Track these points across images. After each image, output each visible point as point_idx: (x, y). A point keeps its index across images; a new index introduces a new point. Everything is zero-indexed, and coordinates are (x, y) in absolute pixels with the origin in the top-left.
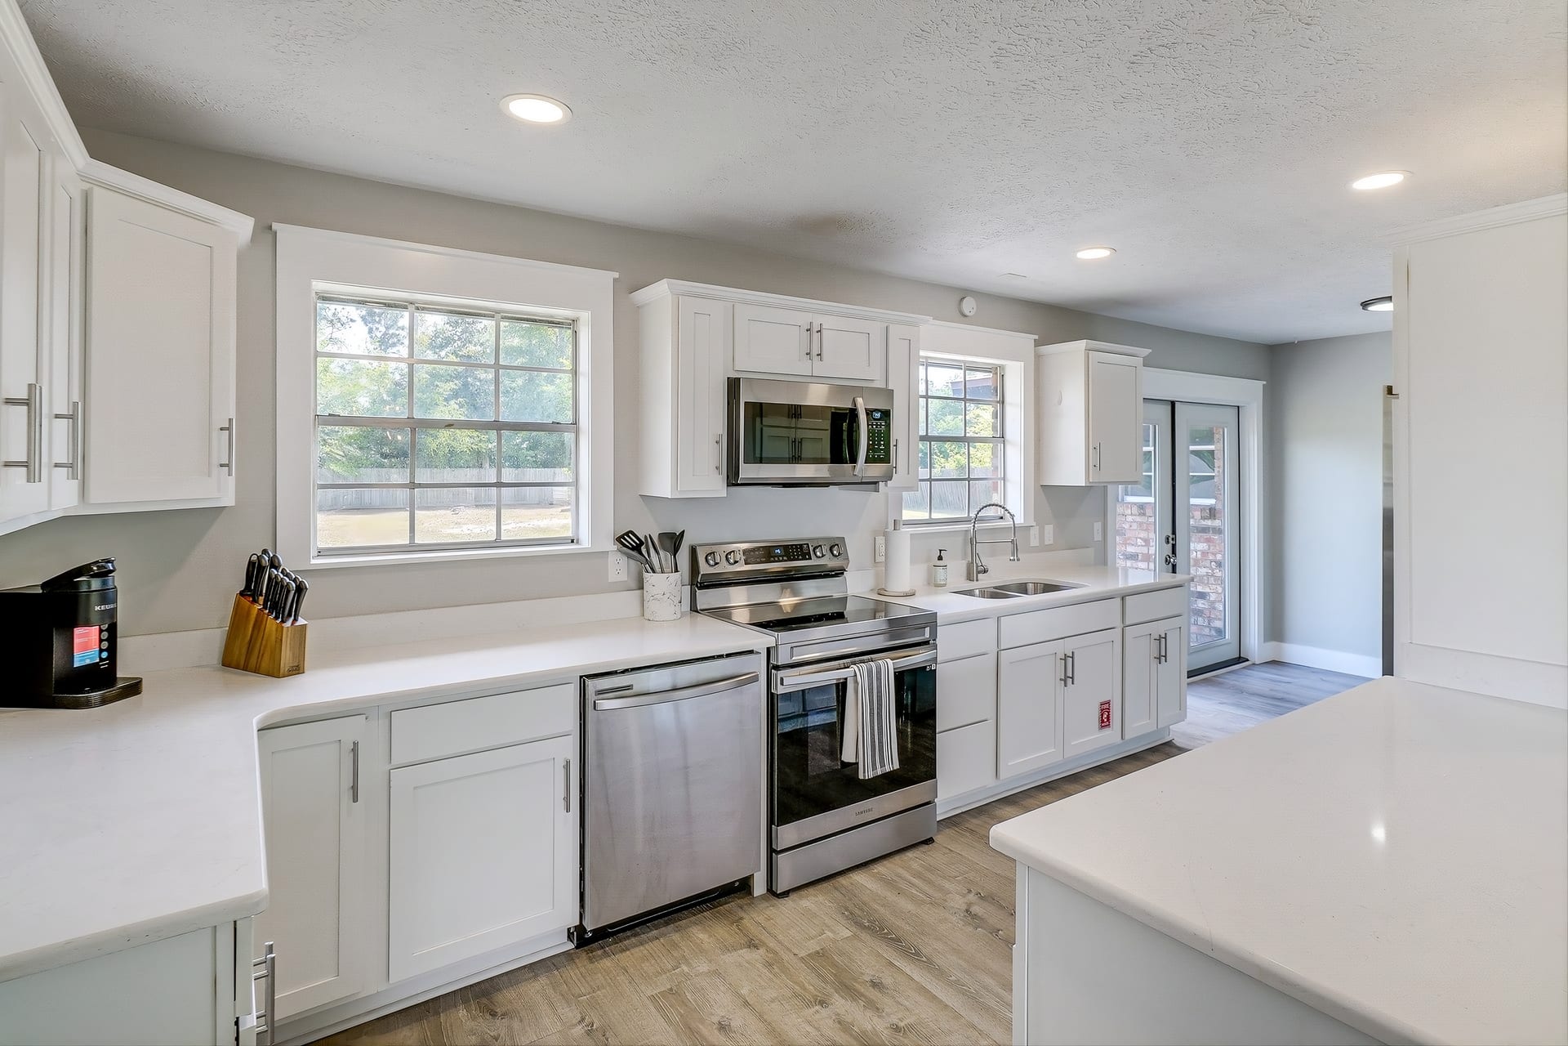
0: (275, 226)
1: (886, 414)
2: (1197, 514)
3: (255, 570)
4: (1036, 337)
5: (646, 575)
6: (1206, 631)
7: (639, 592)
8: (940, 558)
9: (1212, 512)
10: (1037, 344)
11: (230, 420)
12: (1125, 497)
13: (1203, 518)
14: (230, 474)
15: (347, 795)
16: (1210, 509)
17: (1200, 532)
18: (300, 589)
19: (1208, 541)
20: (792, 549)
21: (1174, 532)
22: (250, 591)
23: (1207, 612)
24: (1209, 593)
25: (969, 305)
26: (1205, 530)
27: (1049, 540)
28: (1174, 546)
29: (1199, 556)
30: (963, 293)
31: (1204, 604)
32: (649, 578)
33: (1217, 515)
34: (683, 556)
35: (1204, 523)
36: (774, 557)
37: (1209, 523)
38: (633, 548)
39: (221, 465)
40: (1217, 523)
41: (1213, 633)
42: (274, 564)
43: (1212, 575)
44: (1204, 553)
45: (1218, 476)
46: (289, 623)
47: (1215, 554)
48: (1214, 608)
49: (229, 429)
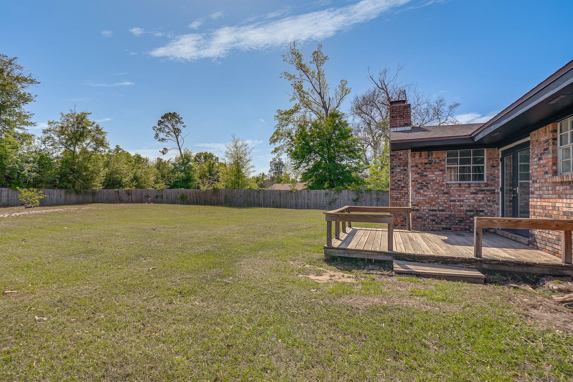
26: (483, 190)
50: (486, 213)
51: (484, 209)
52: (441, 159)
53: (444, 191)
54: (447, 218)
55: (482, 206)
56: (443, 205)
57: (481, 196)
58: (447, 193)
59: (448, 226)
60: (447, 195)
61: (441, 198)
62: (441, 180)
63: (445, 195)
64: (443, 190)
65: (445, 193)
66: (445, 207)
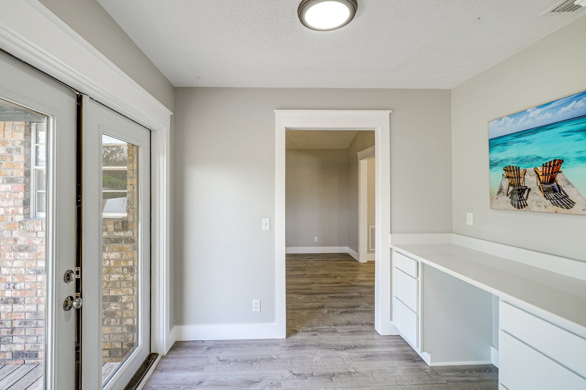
2: (111, 227)
6: (119, 329)
9: (125, 225)
12: (37, 213)
13: (116, 230)
16: (123, 222)
17: (113, 242)
19: (120, 250)
21: (79, 263)
23: (119, 313)
24: (121, 296)
26: (117, 240)
28: (78, 283)
29: (112, 264)
31: (116, 306)
33: (130, 227)
35: (117, 234)
37: (122, 234)
40: (129, 233)
41: (125, 330)
43: (124, 280)
44: (117, 261)
45: (131, 192)
47: (126, 261)
48: (126, 309)
50: (125, 303)
51: (120, 293)
52: (10, 146)
53: (19, 243)
54: (25, 323)
55: (114, 285)
56: (15, 284)
57: (113, 255)
58: (26, 249)
59: (28, 347)
60: (26, 255)
61: (9, 264)
62: (10, 210)
63: (21, 254)
64: (15, 240)
65: (20, 249)
66: (21, 290)
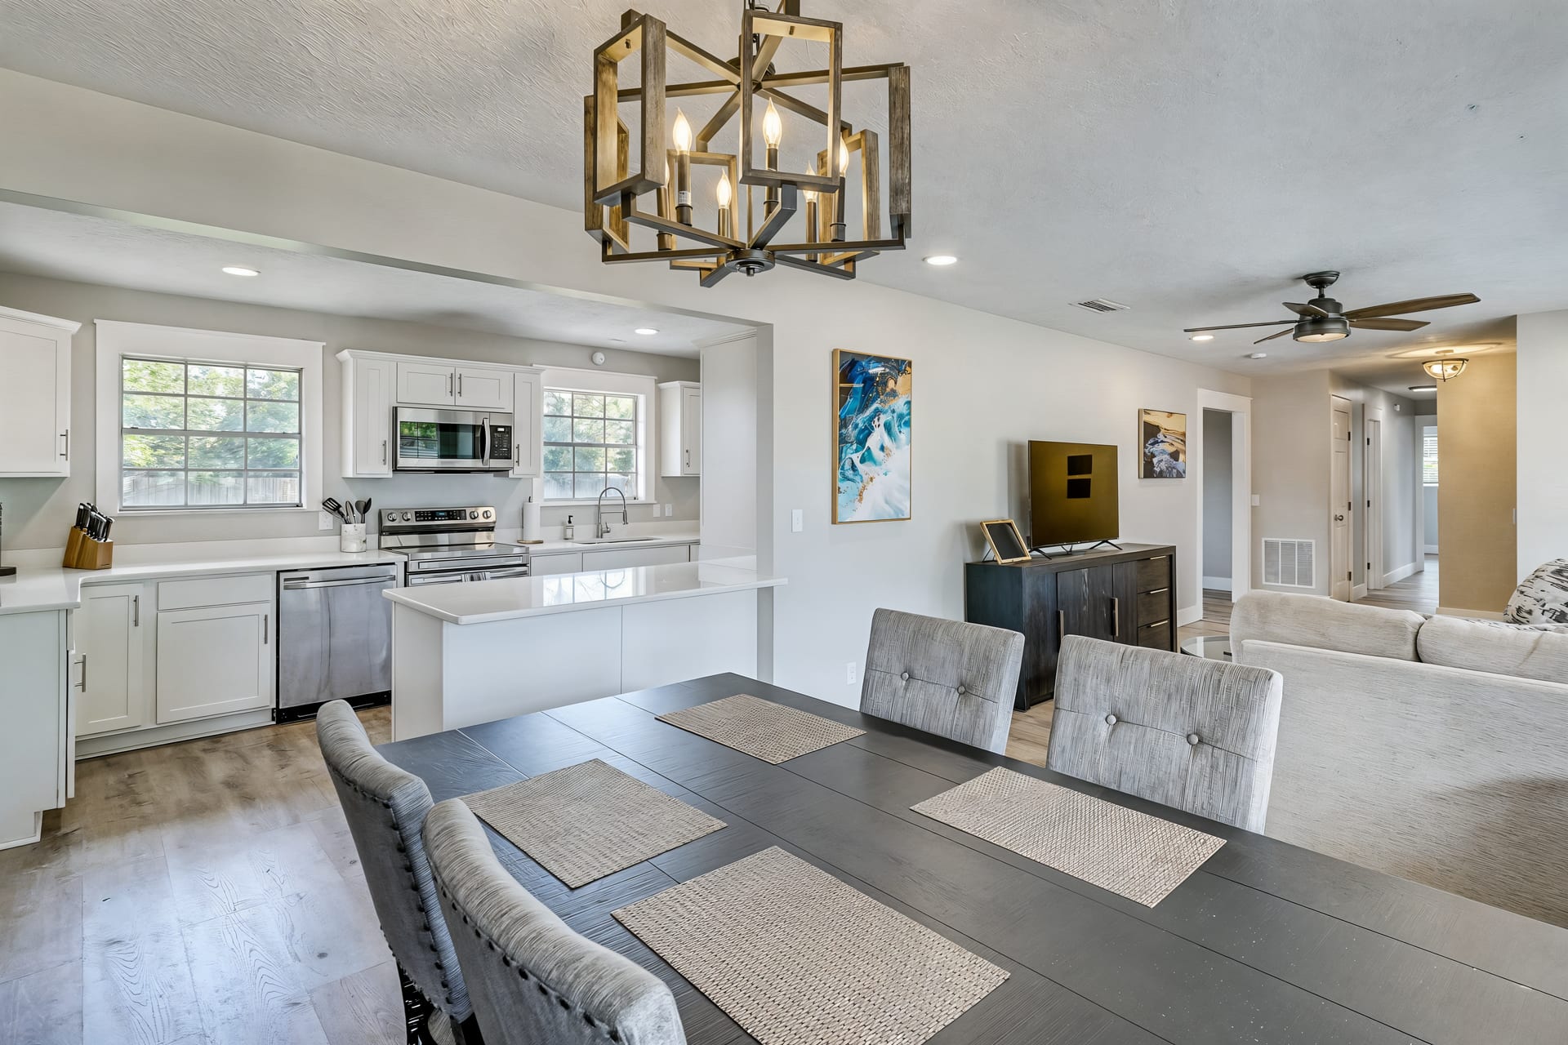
0: (96, 321)
1: (508, 429)
3: (83, 514)
4: (656, 378)
5: (343, 525)
7: (338, 537)
8: (570, 522)
10: (658, 382)
11: (67, 431)
14: (67, 459)
15: (132, 623)
18: (109, 522)
20: (453, 513)
22: (80, 522)
25: (600, 358)
27: (668, 511)
30: (595, 349)
32: (345, 527)
34: (372, 515)
36: (438, 517)
38: (334, 510)
39: (61, 455)
42: (94, 509)
46: (102, 541)
49: (66, 435)
